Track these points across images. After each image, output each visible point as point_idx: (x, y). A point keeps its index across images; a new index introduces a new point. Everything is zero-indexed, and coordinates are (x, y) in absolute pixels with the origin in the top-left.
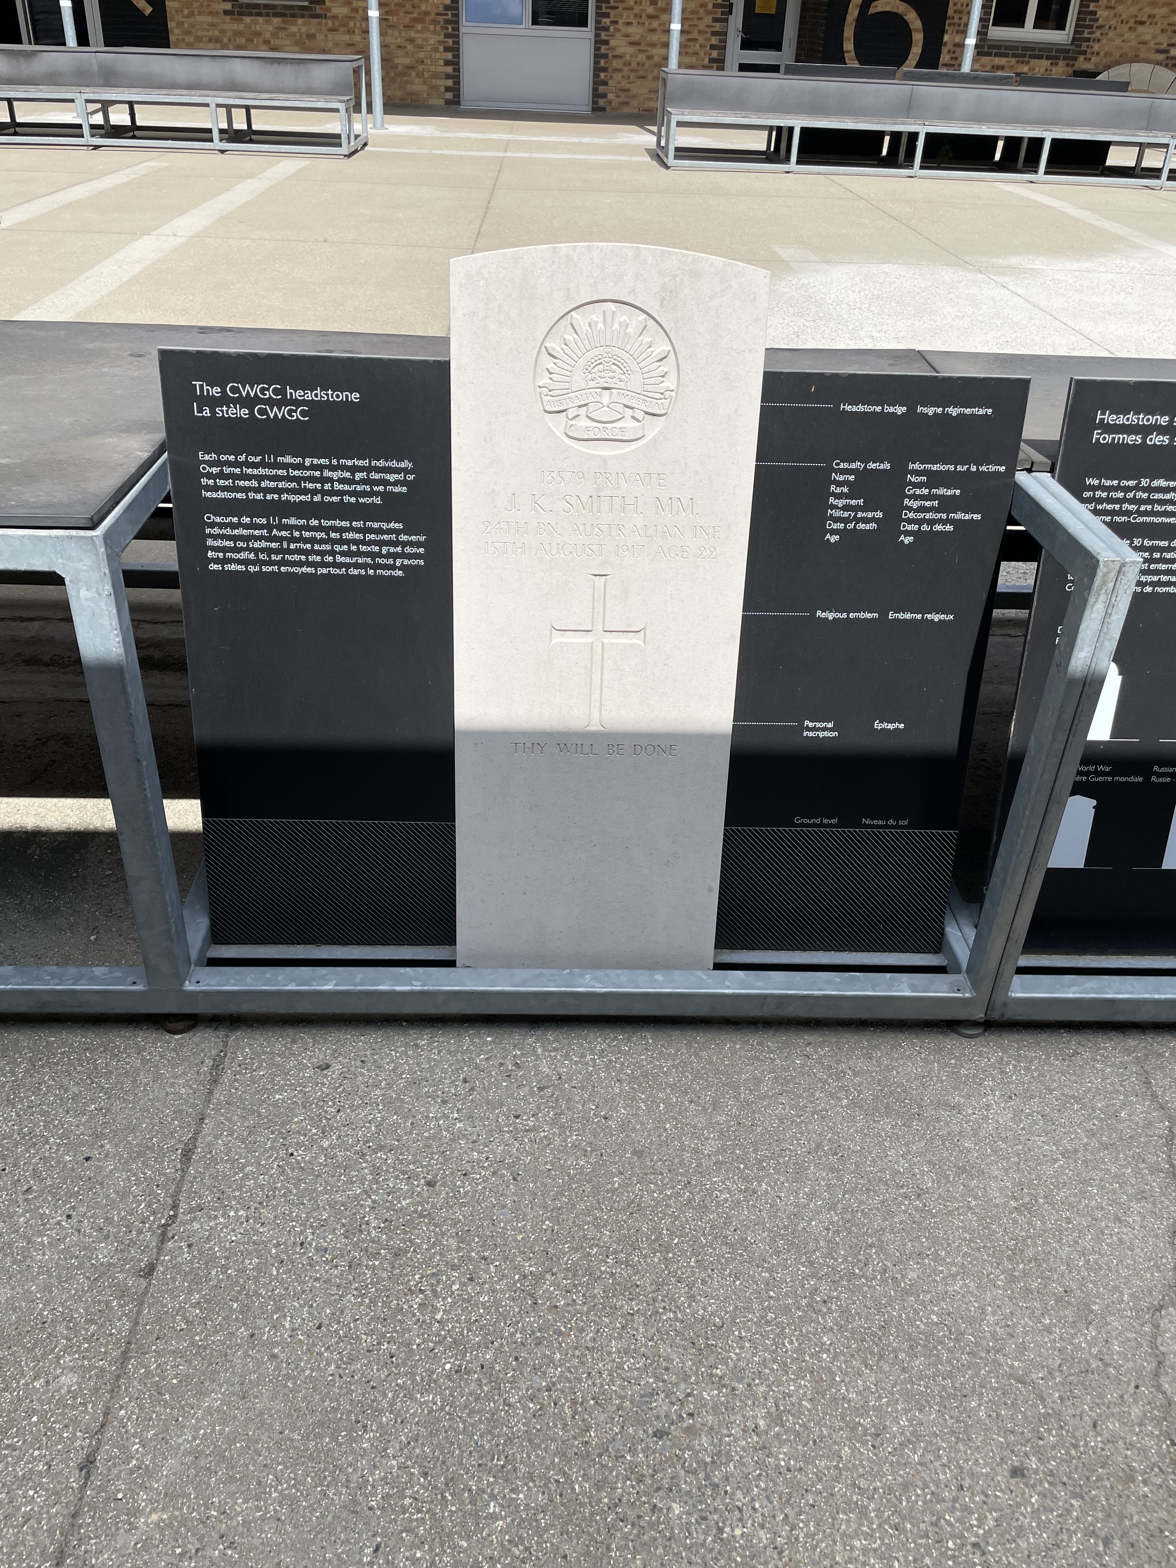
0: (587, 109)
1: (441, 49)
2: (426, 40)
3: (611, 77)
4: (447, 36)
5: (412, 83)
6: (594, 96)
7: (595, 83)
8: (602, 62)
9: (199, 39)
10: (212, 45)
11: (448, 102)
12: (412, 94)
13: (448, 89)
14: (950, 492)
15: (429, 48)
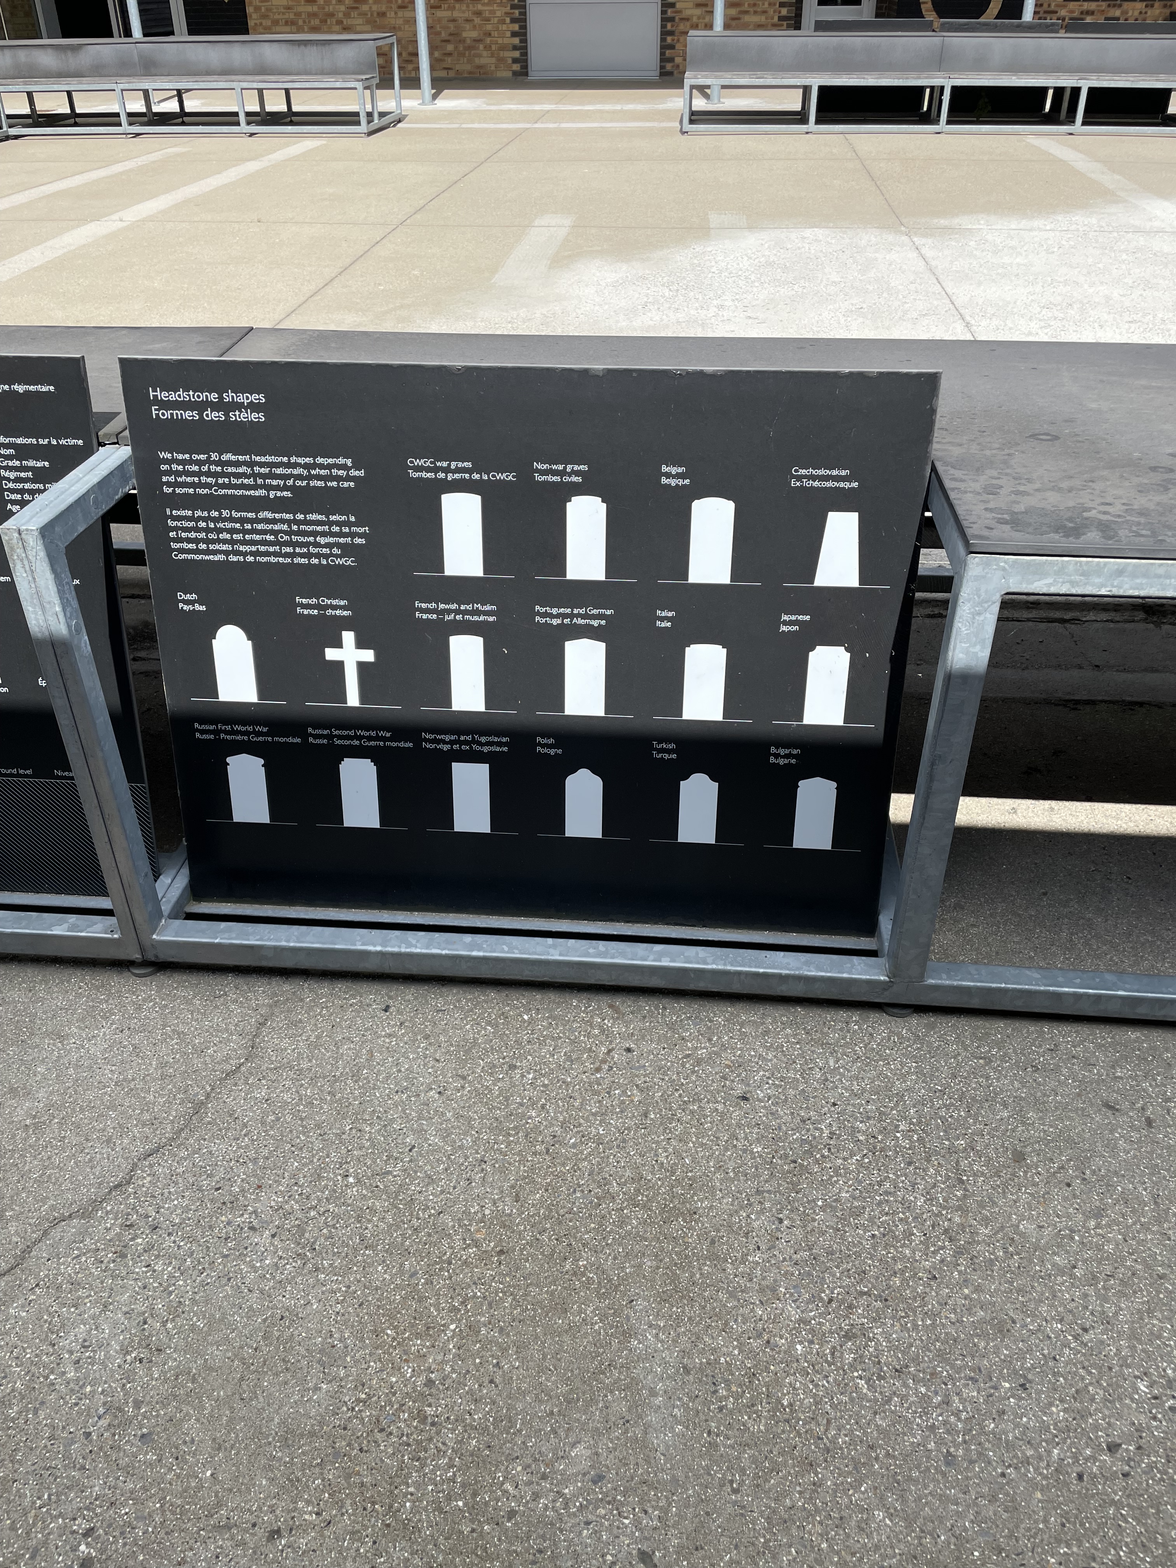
0: (654, 74)
1: (508, 20)
2: (493, 12)
3: (678, 40)
4: (513, 7)
5: (480, 56)
6: (662, 60)
7: (662, 47)
8: (669, 26)
9: (276, 23)
10: (288, 29)
11: (515, 73)
12: (480, 67)
13: (515, 61)
14: (39, 464)
15: (496, 20)
